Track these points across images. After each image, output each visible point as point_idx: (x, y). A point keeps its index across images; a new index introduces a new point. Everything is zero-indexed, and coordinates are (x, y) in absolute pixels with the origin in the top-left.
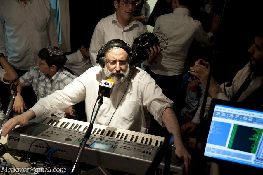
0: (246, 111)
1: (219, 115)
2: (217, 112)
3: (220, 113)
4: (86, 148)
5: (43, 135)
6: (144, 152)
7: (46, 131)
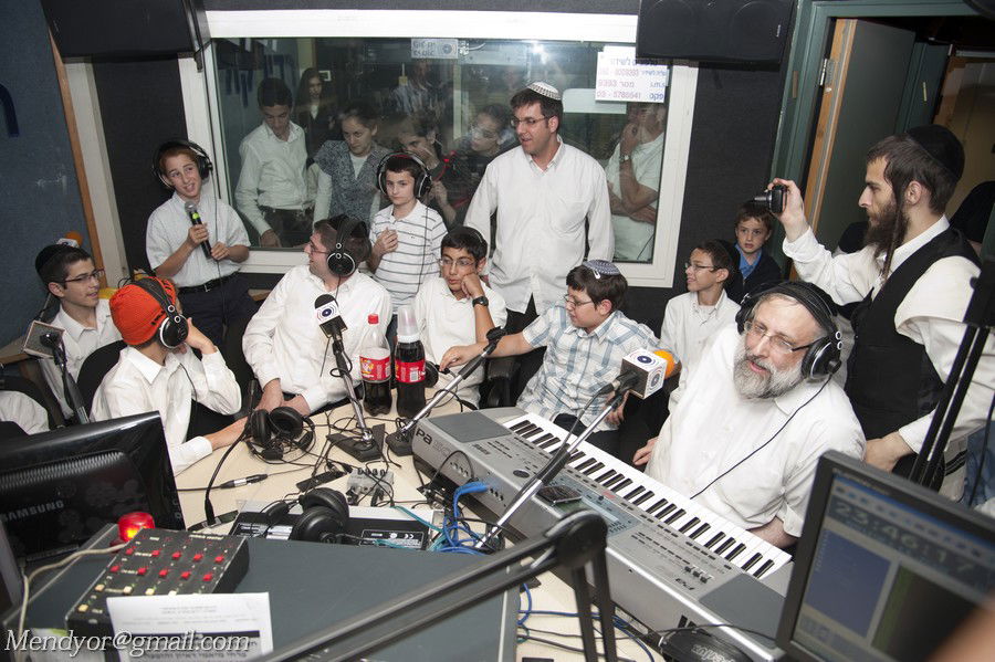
1: (847, 516)
2: (840, 504)
3: (848, 509)
5: (476, 446)
6: (688, 570)
7: (492, 440)
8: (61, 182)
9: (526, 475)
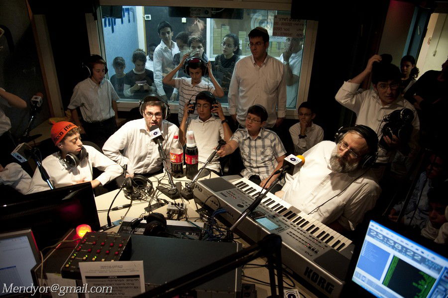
0: (416, 244)
1: (375, 236)
2: (372, 231)
3: (375, 233)
4: (247, 217)
5: (221, 193)
6: (310, 248)
7: (227, 191)
8: (33, 70)
9: (242, 206)
